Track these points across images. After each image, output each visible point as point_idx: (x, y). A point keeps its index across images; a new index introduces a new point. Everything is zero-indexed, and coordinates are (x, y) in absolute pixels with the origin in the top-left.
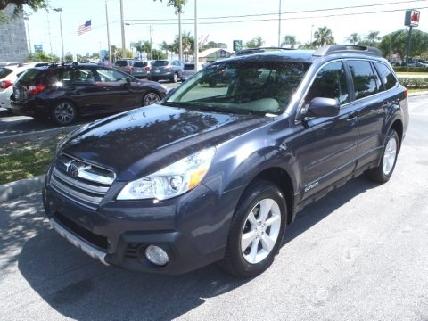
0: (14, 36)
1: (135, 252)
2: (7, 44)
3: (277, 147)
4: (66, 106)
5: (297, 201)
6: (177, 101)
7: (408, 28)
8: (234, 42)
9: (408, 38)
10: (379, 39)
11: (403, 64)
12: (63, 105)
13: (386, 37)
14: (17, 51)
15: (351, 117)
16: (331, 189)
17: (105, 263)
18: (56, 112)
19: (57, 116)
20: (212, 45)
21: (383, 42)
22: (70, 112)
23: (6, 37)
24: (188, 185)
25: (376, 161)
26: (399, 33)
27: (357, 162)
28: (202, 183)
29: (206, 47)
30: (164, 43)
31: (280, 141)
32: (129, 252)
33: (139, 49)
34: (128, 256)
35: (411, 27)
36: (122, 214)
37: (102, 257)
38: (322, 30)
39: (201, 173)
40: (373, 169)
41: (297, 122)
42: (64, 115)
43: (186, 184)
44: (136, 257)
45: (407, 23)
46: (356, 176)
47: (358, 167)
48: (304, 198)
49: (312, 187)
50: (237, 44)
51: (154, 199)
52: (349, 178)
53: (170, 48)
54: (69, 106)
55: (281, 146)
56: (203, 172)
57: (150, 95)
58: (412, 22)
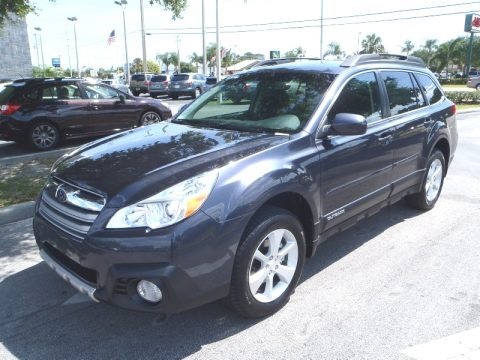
0: (16, 48)
1: (125, 288)
2: (8, 58)
3: (294, 170)
4: (46, 128)
5: (318, 230)
6: (189, 118)
7: (469, 34)
8: (271, 53)
9: (468, 47)
10: (436, 47)
11: (464, 76)
12: (42, 127)
13: (444, 45)
14: (19, 65)
15: (384, 135)
16: (362, 216)
17: (95, 299)
18: (34, 135)
19: (35, 140)
20: (249, 56)
21: (440, 50)
22: (52, 135)
23: (7, 50)
24: (185, 213)
25: (417, 185)
26: (459, 40)
27: (392, 187)
28: (201, 210)
29: (242, 59)
30: (195, 54)
31: (297, 163)
32: (119, 287)
33: (166, 62)
34: (118, 292)
35: (472, 33)
36: (117, 245)
37: (91, 292)
38: (371, 38)
39: (199, 199)
40: (413, 195)
41: (318, 141)
42: (44, 138)
43: (182, 211)
44: (126, 293)
45: (468, 29)
46: (392, 203)
47: (394, 192)
48: (326, 229)
49: (336, 214)
50: (275, 55)
51: (147, 228)
52: (385, 205)
53: (201, 60)
54: (49, 128)
55: (299, 170)
56: (202, 198)
57: (150, 114)
58: (473, 28)
